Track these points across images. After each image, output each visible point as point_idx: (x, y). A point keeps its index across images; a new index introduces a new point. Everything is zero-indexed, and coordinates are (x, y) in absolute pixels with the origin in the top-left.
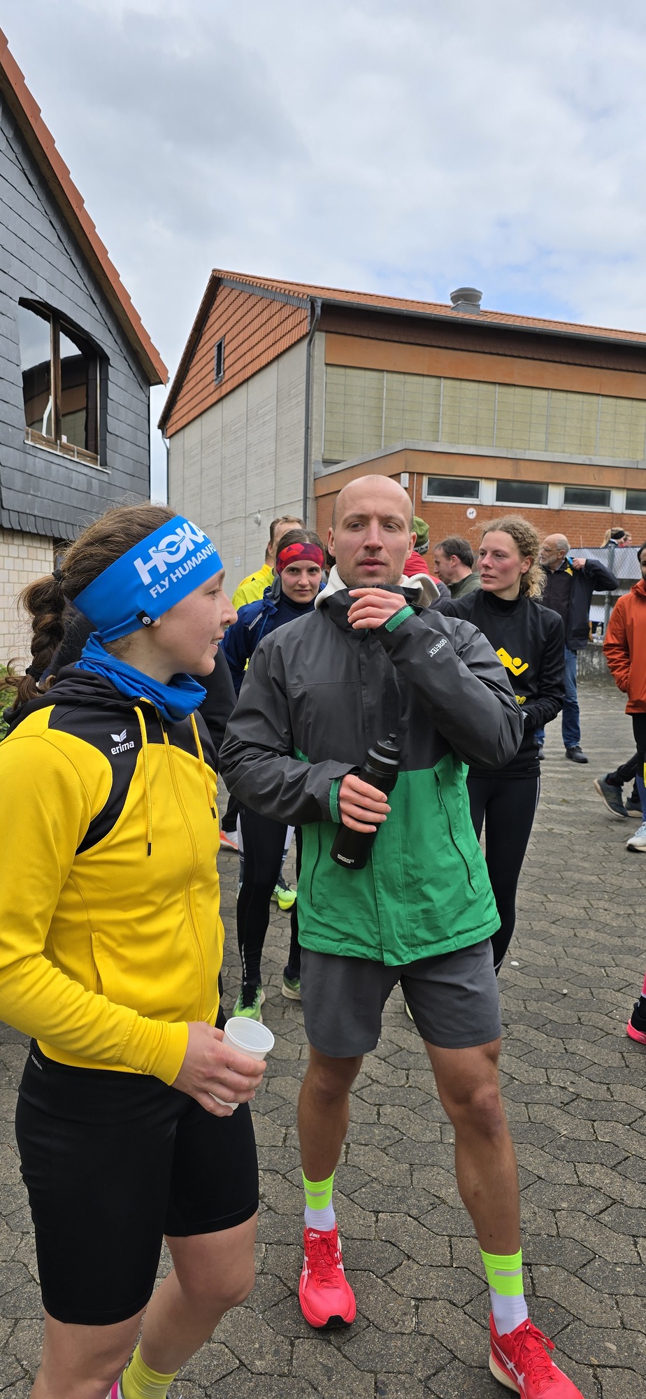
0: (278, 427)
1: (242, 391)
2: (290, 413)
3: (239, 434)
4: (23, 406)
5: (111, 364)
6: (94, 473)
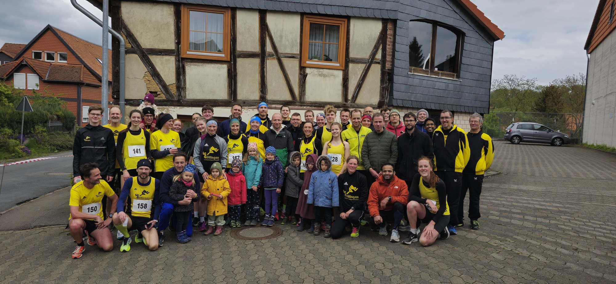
4: (408, 59)
5: (466, 35)
6: (450, 82)
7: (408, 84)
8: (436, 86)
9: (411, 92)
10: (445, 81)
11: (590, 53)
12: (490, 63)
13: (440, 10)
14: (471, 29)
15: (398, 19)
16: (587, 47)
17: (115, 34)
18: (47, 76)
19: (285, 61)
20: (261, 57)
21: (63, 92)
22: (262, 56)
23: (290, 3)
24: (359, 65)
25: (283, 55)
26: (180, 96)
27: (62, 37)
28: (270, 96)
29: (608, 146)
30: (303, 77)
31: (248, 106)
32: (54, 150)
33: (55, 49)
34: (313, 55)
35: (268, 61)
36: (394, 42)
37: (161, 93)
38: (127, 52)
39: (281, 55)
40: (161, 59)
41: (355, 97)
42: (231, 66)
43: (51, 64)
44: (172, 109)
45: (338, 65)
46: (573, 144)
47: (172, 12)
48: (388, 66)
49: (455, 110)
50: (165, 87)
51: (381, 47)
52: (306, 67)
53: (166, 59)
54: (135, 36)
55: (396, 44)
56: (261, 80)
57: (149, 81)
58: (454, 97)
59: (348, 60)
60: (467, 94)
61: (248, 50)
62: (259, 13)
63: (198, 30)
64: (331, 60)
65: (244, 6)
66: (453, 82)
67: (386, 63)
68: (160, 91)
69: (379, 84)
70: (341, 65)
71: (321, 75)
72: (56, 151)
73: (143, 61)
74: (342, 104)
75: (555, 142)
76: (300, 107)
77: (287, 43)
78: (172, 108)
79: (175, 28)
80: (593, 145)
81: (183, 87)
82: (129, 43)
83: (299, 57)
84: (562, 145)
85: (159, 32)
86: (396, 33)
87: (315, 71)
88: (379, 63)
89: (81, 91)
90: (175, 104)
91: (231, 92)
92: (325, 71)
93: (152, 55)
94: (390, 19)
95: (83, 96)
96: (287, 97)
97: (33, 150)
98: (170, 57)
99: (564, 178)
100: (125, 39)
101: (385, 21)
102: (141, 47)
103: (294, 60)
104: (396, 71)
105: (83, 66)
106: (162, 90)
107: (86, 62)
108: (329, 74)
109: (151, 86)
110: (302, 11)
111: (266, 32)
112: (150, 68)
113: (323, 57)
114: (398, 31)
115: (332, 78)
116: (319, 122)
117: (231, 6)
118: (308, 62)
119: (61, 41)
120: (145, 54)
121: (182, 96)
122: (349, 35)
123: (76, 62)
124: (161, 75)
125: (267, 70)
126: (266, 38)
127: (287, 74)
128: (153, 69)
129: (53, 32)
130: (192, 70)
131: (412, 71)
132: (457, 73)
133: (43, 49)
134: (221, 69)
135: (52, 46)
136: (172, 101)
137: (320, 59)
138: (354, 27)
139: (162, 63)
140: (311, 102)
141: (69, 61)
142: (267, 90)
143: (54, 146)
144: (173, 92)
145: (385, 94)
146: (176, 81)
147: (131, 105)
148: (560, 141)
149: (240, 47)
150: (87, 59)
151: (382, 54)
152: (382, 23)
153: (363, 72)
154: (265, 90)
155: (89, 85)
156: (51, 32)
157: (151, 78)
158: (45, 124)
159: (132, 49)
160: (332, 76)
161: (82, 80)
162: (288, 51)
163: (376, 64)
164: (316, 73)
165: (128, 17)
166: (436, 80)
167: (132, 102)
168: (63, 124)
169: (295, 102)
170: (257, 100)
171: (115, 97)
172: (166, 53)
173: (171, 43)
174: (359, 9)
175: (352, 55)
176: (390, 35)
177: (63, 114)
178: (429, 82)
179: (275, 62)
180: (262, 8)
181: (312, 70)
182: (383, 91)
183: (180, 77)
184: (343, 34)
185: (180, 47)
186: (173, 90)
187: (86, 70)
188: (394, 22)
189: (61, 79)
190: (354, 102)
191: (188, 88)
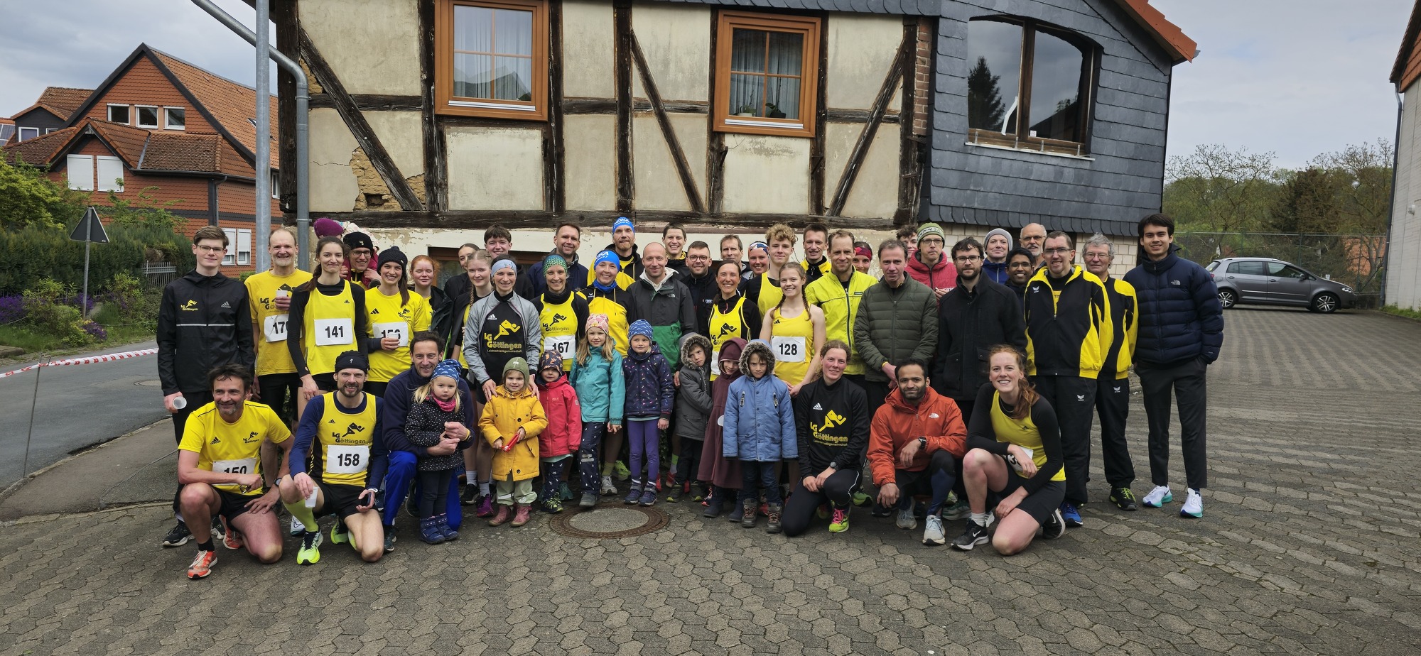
4: (967, 112)
5: (1106, 52)
6: (1066, 163)
7: (967, 169)
8: (1031, 173)
9: (972, 188)
10: (1054, 161)
11: (1405, 91)
12: (1163, 118)
14: (1119, 37)
15: (941, 16)
16: (1397, 77)
17: (284, 63)
18: (141, 161)
19: (676, 120)
20: (620, 112)
21: (178, 196)
22: (622, 107)
24: (849, 126)
25: (670, 105)
26: (434, 204)
27: (173, 70)
28: (640, 203)
30: (718, 155)
31: (591, 226)
33: (158, 100)
34: (741, 105)
35: (635, 120)
36: (932, 72)
37: (390, 197)
38: (313, 103)
39: (667, 106)
40: (391, 119)
41: (840, 201)
42: (551, 133)
43: (150, 133)
44: (416, 235)
45: (800, 126)
46: (1363, 307)
47: (414, 8)
48: (918, 126)
49: (1078, 230)
50: (399, 183)
51: (901, 83)
52: (724, 133)
53: (401, 119)
54: (331, 66)
55: (937, 75)
56: (620, 165)
57: (363, 169)
58: (1076, 199)
59: (823, 115)
60: (1107, 192)
61: (588, 95)
62: (615, 7)
63: (475, 51)
64: (783, 116)
66: (1074, 164)
67: (914, 121)
68: (389, 193)
69: (897, 170)
70: (807, 128)
71: (760, 151)
73: (349, 125)
74: (809, 219)
75: (1319, 304)
76: (710, 227)
77: (680, 77)
78: (416, 231)
79: (421, 49)
80: (1411, 310)
81: (441, 184)
82: (318, 82)
83: (707, 108)
84: (1337, 311)
85: (384, 55)
86: (936, 48)
87: (746, 141)
88: (895, 121)
89: (218, 194)
90: (424, 221)
91: (551, 194)
92: (770, 142)
93: (370, 110)
94: (923, 16)
95: (222, 205)
96: (681, 203)
97: (110, 329)
98: (410, 113)
99: (1343, 390)
100: (309, 73)
101: (911, 22)
102: (345, 91)
103: (697, 117)
104: (937, 139)
105: (220, 137)
106: (393, 190)
107: (226, 128)
108: (779, 149)
109: (367, 180)
110: (713, 2)
111: (631, 52)
112: (366, 141)
113: (765, 109)
114: (942, 44)
115: (785, 157)
116: (753, 261)
118: (728, 121)
119: (171, 81)
120: (354, 106)
121: (438, 205)
122: (826, 56)
123: (205, 127)
124: (390, 155)
125: (634, 142)
126: (630, 65)
127: (680, 149)
128: (372, 142)
129: (152, 61)
130: (460, 143)
131: (976, 138)
132: (1083, 142)
133: (132, 99)
134: (527, 140)
135: (151, 92)
136: (417, 216)
137: (757, 114)
138: (837, 37)
139: (392, 128)
140: (737, 214)
142: (634, 189)
144: (418, 195)
145: (912, 193)
146: (425, 170)
148: (1331, 300)
149: (572, 88)
150: (229, 122)
151: (903, 99)
152: (904, 26)
153: (858, 143)
154: (629, 187)
155: (234, 181)
156: (147, 60)
157: (369, 162)
158: (136, 269)
159: (323, 96)
160: (785, 154)
161: (218, 169)
162: (683, 95)
163: (891, 123)
164: (749, 146)
165: (313, 22)
166: (1032, 159)
168: (177, 269)
169: (700, 215)
170: (610, 211)
171: (287, 207)
172: (402, 103)
173: (412, 82)
175: (832, 103)
176: (924, 54)
177: (177, 248)
178: (1016, 164)
179: (653, 122)
181: (740, 139)
182: (907, 187)
183: (434, 160)
184: (810, 54)
185: (434, 90)
186: (419, 190)
187: (228, 146)
188: (933, 22)
189: (172, 168)
190: (838, 214)
191: (452, 186)
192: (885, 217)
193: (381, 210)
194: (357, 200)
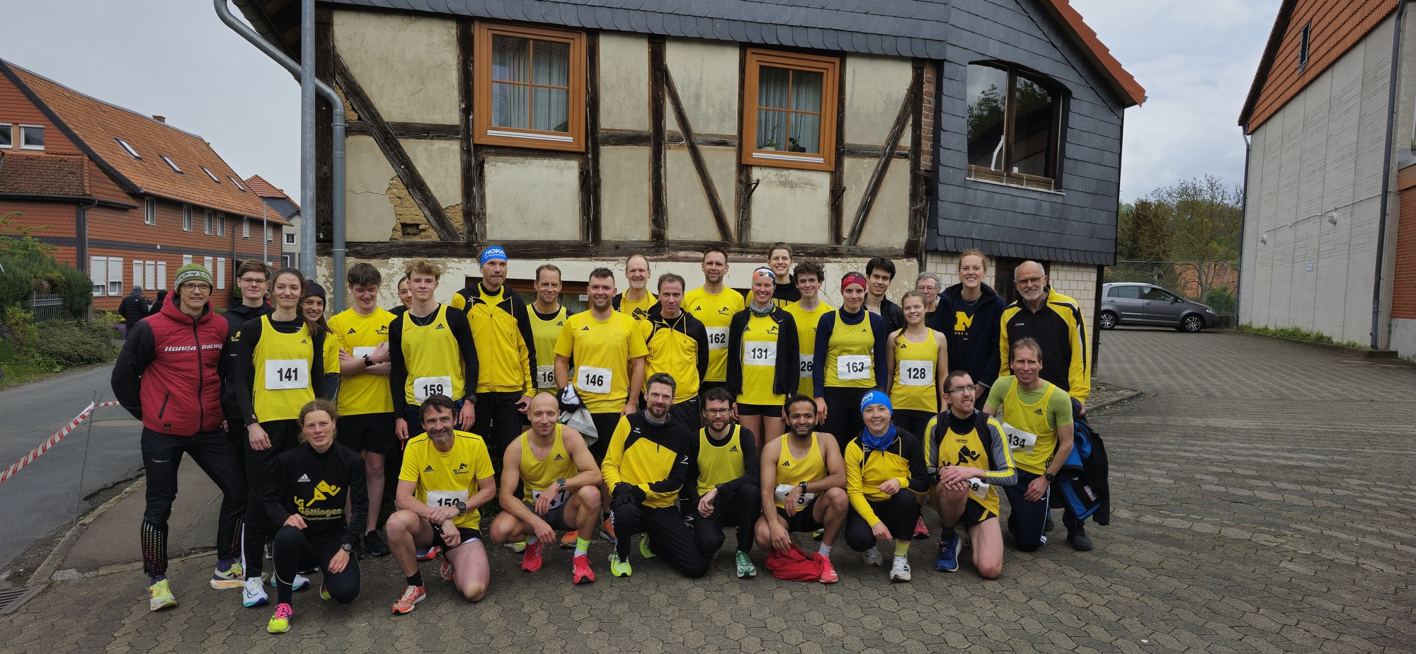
0: (1362, 114)
1: (1326, 78)
2: (1375, 97)
3: (1321, 124)
4: (966, 150)
5: (1074, 96)
6: (1044, 197)
7: (966, 203)
8: (1017, 206)
9: (970, 220)
10: (1034, 195)
11: (1251, 133)
12: (1118, 155)
13: (1025, 41)
14: (1083, 82)
15: (946, 60)
16: (1244, 120)
17: (321, 88)
19: (707, 153)
20: (654, 144)
21: (45, 221)
22: (656, 140)
23: (718, 21)
24: (864, 160)
25: (701, 138)
26: (472, 234)
27: (30, 86)
28: (674, 233)
29: (1304, 330)
30: (746, 189)
32: (52, 366)
33: (14, 117)
34: (764, 138)
35: (668, 152)
36: (938, 111)
37: (427, 226)
38: (349, 131)
39: (698, 139)
40: (429, 148)
41: (857, 232)
42: (588, 164)
43: (3, 154)
44: (454, 265)
45: (821, 160)
46: (1220, 326)
47: (453, 37)
48: (926, 162)
49: (1053, 259)
50: (437, 213)
51: (910, 121)
52: (751, 166)
53: (439, 148)
54: (367, 92)
55: (943, 114)
56: (653, 196)
57: (400, 198)
58: (1052, 231)
59: (842, 151)
60: (1075, 224)
61: (624, 128)
62: (650, 42)
63: (507, 81)
64: (803, 150)
65: (618, 26)
66: (1050, 198)
67: (922, 157)
68: (426, 222)
69: (907, 203)
70: (827, 162)
71: (784, 184)
72: (58, 368)
73: (386, 153)
74: (830, 249)
75: (1187, 324)
76: (739, 256)
77: (711, 111)
78: (453, 261)
79: (459, 77)
80: (1266, 329)
81: (479, 214)
82: (353, 109)
83: (736, 142)
84: (1202, 330)
85: (423, 83)
86: (942, 89)
87: (772, 174)
88: (906, 156)
89: (87, 220)
90: (462, 251)
91: (588, 225)
92: (794, 175)
93: (408, 138)
94: (930, 59)
95: (91, 232)
96: (713, 235)
98: (448, 142)
100: (345, 100)
101: (919, 64)
102: (381, 119)
103: (726, 150)
104: (943, 173)
105: (86, 158)
106: (431, 220)
107: (93, 149)
108: (802, 182)
109: (404, 209)
110: (744, 39)
111: (665, 86)
112: (403, 169)
113: (787, 144)
114: (947, 84)
115: (807, 189)
117: (589, 25)
118: (755, 155)
119: (28, 97)
120: (391, 135)
121: (476, 234)
122: (844, 94)
123: (67, 147)
124: (428, 184)
125: (668, 173)
126: (664, 99)
127: (711, 181)
128: (409, 171)
129: (6, 75)
130: (499, 174)
131: (973, 173)
132: (1054, 177)
134: (565, 170)
135: (4, 109)
136: (454, 245)
137: (778, 148)
138: (854, 77)
139: (430, 157)
140: (763, 244)
141: (50, 146)
142: (667, 219)
143: (50, 355)
144: (456, 225)
145: (920, 225)
146: (463, 199)
147: (358, 255)
149: (607, 122)
150: (95, 141)
151: (912, 136)
152: (914, 68)
153: (873, 177)
154: (663, 218)
155: (104, 205)
156: (2, 74)
157: (406, 192)
158: (25, 302)
159: (358, 123)
160: (807, 186)
161: (88, 192)
162: (713, 129)
163: (901, 158)
164: (774, 179)
165: (349, 48)
166: (1017, 193)
167: (360, 248)
168: (64, 300)
169: (729, 245)
170: (644, 241)
171: (321, 236)
172: (440, 132)
173: (450, 111)
174: (865, 36)
175: (849, 139)
176: (929, 94)
177: (64, 278)
178: (1005, 197)
179: (685, 155)
180: (658, 30)
181: (766, 172)
182: (916, 218)
183: (472, 189)
184: (829, 92)
185: (473, 120)
186: (457, 220)
187: (96, 168)
188: (939, 65)
189: (34, 191)
190: (855, 244)
191: (491, 215)
192: (897, 247)
193: (417, 239)
194: (394, 230)
